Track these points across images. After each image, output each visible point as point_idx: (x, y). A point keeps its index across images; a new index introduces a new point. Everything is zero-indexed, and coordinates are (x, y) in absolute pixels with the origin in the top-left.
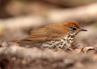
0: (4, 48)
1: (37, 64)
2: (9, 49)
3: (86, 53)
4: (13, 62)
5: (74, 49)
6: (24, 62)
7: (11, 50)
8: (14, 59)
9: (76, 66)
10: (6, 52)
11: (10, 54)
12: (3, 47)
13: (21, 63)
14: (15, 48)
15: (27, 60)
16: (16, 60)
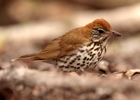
0: (6, 71)
1: (55, 96)
2: (13, 73)
3: (130, 78)
4: (19, 93)
5: (112, 72)
6: (36, 93)
7: (16, 74)
8: (21, 87)
9: (115, 98)
10: (8, 78)
11: (15, 80)
12: (3, 69)
13: (31, 93)
14: (22, 72)
15: (40, 90)
16: (24, 89)
